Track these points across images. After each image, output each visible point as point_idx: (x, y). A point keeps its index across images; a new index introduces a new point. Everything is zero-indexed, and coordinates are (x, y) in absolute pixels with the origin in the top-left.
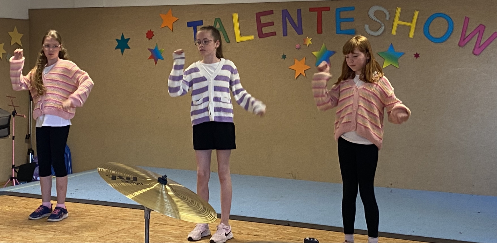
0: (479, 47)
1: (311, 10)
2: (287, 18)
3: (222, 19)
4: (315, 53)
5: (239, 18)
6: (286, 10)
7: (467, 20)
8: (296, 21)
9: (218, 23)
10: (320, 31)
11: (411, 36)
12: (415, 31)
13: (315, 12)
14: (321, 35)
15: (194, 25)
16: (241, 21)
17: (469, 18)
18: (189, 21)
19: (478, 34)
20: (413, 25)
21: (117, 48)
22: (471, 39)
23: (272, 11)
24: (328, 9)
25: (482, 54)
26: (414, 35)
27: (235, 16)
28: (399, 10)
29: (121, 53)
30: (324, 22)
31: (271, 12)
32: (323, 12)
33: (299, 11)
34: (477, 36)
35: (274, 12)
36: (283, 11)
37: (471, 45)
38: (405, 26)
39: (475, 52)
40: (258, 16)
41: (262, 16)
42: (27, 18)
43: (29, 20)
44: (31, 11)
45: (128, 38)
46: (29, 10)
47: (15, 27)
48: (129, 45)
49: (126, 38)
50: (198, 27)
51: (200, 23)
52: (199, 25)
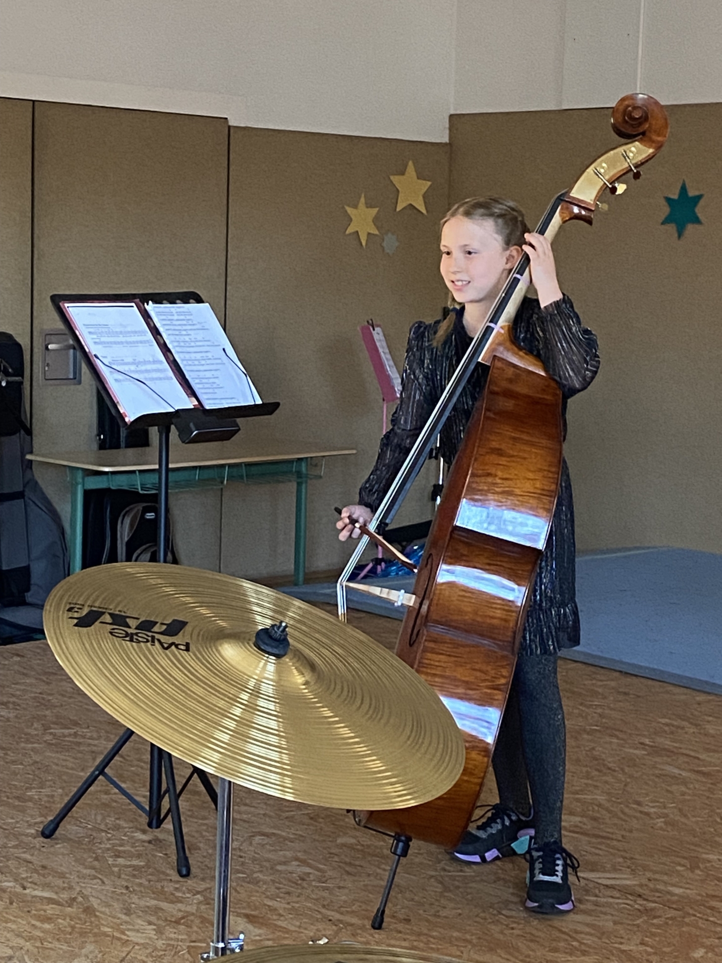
21: (666, 223)
29: (675, 235)
42: (446, 140)
43: (450, 145)
44: (454, 119)
45: (697, 193)
46: (451, 116)
47: (410, 163)
48: (699, 215)
49: (692, 193)
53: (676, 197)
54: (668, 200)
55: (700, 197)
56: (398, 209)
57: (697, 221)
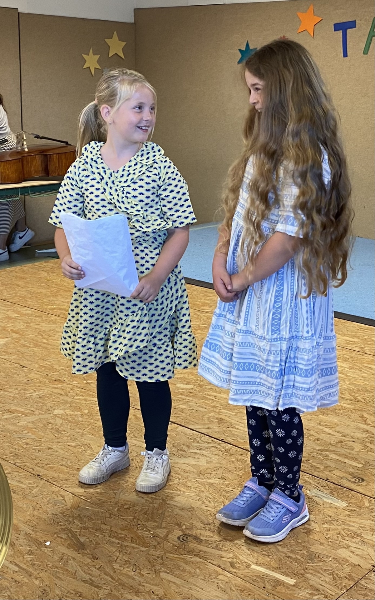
15: (344, 27)
18: (337, 22)
21: (240, 62)
43: (135, 24)
44: (136, 11)
45: (255, 47)
46: (135, 9)
47: (115, 33)
49: (252, 47)
50: (349, 31)
51: (352, 25)
52: (350, 28)
53: (244, 49)
54: (240, 50)
56: (110, 56)
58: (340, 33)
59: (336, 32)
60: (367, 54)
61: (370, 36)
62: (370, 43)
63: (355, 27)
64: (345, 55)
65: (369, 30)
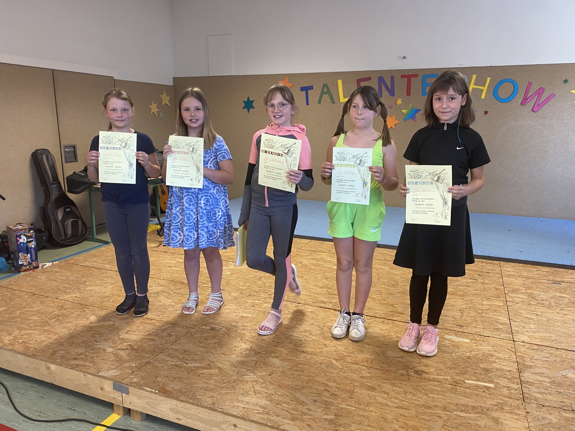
0: (538, 106)
1: (403, 76)
2: (382, 83)
3: (328, 84)
4: (404, 111)
5: (343, 84)
6: (382, 77)
7: (530, 84)
8: (389, 86)
9: (325, 88)
10: (408, 93)
11: (483, 97)
12: (486, 93)
13: (405, 78)
14: (410, 96)
15: (306, 89)
16: (344, 86)
17: (531, 83)
18: (301, 87)
19: (538, 95)
20: (485, 89)
21: (243, 108)
22: (531, 99)
23: (371, 77)
24: (416, 76)
25: (539, 111)
26: (485, 97)
27: (340, 82)
28: (474, 76)
29: (247, 111)
30: (412, 86)
31: (369, 79)
32: (412, 79)
33: (392, 78)
34: (536, 97)
35: (372, 78)
36: (379, 77)
37: (531, 104)
38: (479, 89)
39: (534, 110)
40: (359, 81)
41: (362, 81)
42: (172, 85)
43: (174, 86)
44: (174, 79)
45: (253, 100)
46: (173, 78)
47: (164, 91)
48: (253, 106)
49: (251, 100)
50: (309, 91)
51: (311, 88)
52: (310, 90)
53: (246, 101)
54: (244, 101)
55: (254, 101)
56: (163, 105)
57: (254, 108)
58: (304, 92)
59: (302, 92)
60: (320, 103)
61: (322, 94)
62: (322, 98)
63: (313, 89)
64: (308, 104)
65: (320, 91)
